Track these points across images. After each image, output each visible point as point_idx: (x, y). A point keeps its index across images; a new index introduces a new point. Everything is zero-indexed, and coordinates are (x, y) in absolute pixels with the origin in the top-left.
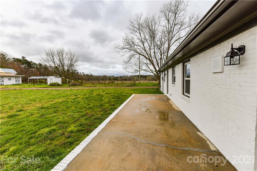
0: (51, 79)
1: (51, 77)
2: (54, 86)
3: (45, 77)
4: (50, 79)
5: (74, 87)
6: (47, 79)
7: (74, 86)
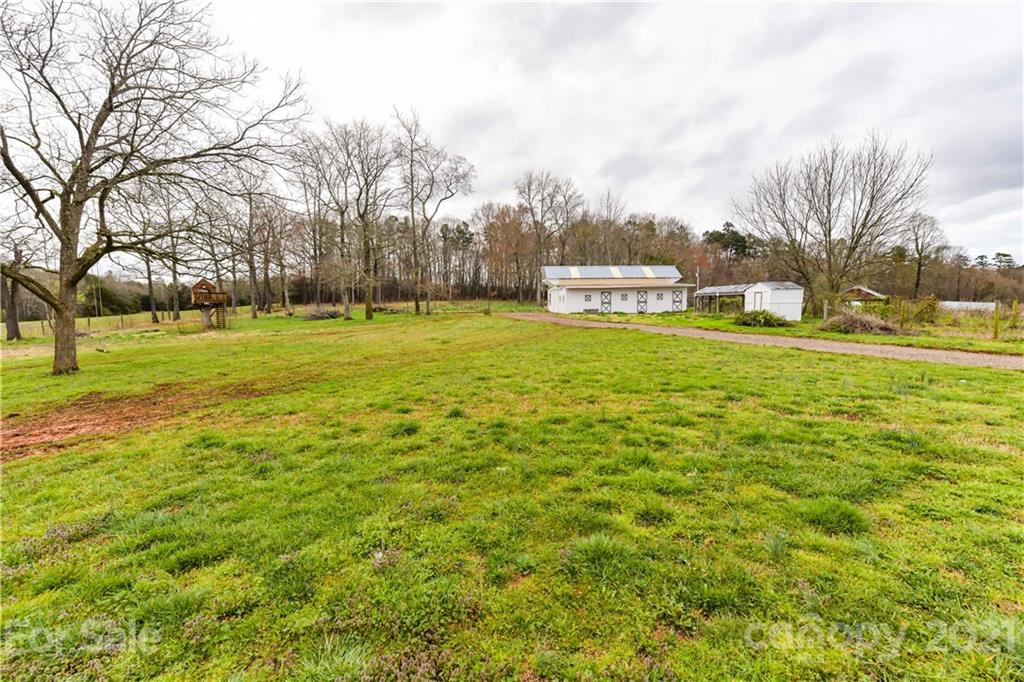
0: (758, 295)
1: (760, 287)
2: (750, 325)
3: (740, 288)
4: (756, 293)
5: (843, 336)
6: (745, 293)
7: (847, 332)
